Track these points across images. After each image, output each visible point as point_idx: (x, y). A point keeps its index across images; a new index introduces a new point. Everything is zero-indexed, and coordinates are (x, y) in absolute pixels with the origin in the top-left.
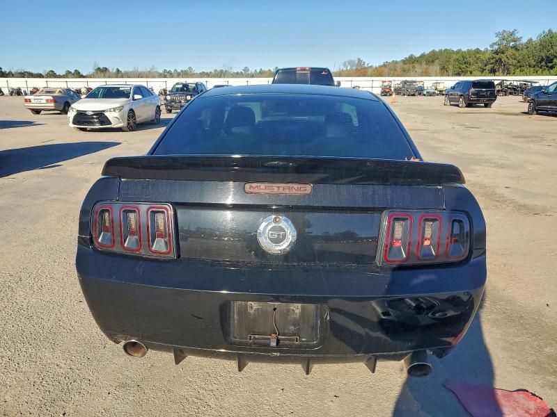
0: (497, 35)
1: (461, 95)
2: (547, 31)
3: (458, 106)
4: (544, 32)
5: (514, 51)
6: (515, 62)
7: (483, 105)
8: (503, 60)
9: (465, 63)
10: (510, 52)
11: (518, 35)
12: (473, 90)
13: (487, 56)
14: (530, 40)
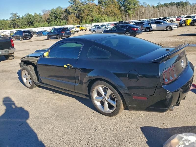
0: (11, 14)
1: (20, 36)
2: (27, 13)
3: (20, 40)
4: (26, 14)
5: (18, 20)
6: (20, 24)
7: (28, 39)
8: (16, 23)
9: (2, 25)
10: (17, 20)
11: (18, 15)
12: (24, 34)
13: (10, 22)
14: (23, 16)
